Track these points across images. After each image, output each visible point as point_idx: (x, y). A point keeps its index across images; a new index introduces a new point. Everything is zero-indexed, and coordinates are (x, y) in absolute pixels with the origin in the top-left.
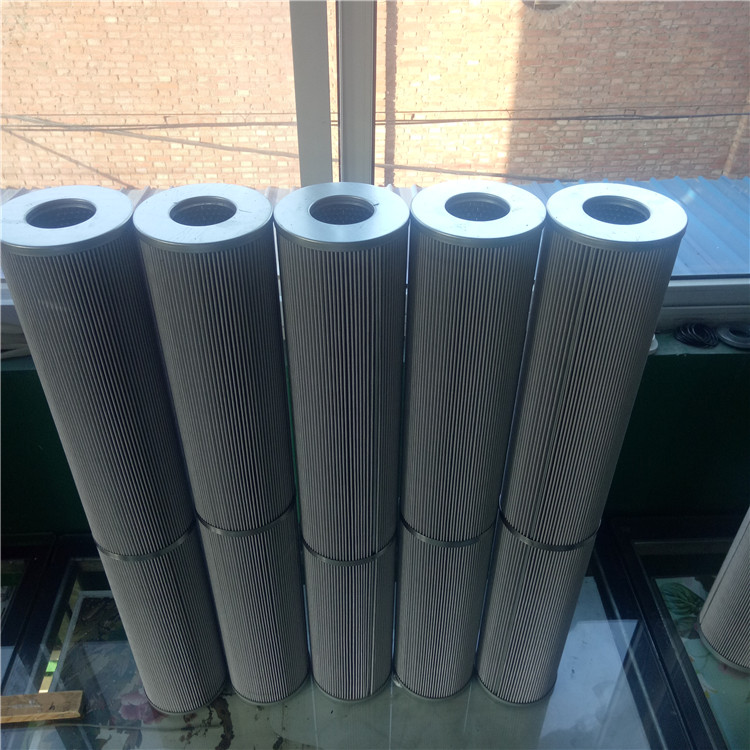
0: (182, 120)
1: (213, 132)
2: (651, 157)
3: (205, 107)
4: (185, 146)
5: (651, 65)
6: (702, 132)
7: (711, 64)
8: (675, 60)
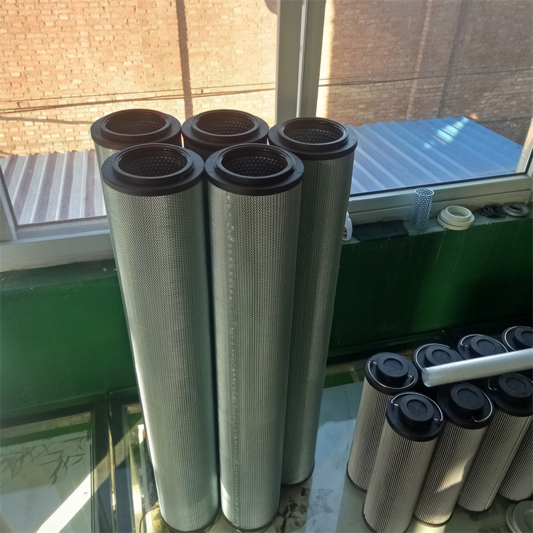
0: (32, 104)
1: (57, 111)
2: (362, 110)
3: (49, 94)
4: (36, 123)
5: (355, 50)
6: (391, 92)
7: (392, 47)
8: (370, 45)
